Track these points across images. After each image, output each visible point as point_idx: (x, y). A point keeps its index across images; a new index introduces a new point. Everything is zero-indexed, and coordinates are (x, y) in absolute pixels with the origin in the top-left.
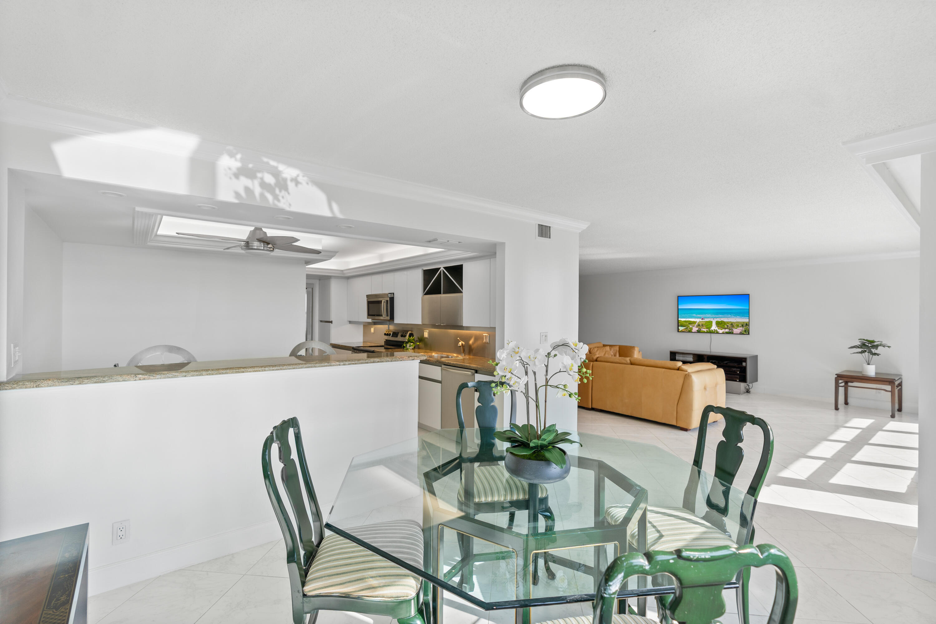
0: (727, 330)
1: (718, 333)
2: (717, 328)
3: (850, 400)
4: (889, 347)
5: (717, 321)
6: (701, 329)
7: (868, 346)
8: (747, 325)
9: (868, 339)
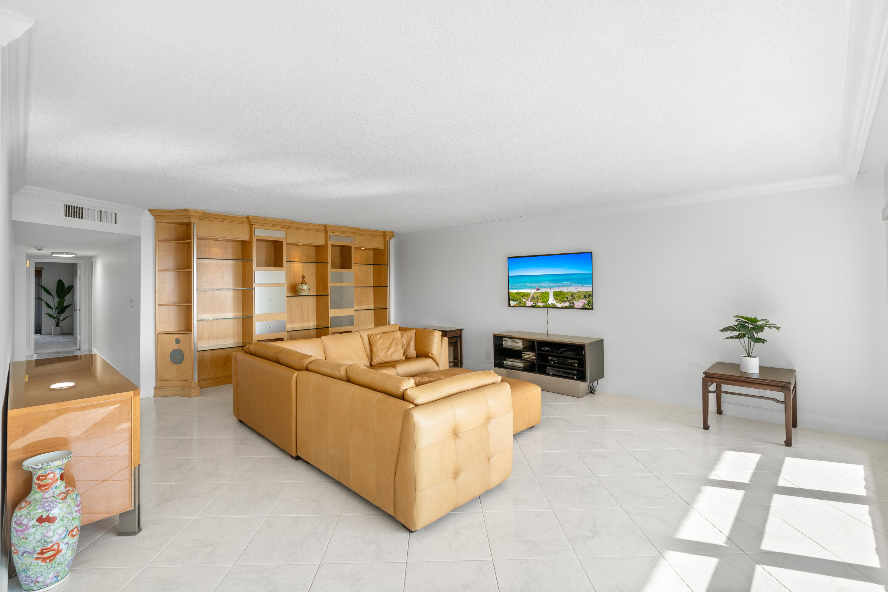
0: (567, 304)
1: (556, 308)
2: (554, 302)
3: (724, 407)
4: (778, 328)
5: (555, 292)
6: (536, 304)
7: (748, 327)
8: (590, 295)
9: (749, 317)
